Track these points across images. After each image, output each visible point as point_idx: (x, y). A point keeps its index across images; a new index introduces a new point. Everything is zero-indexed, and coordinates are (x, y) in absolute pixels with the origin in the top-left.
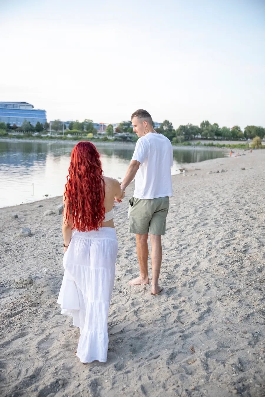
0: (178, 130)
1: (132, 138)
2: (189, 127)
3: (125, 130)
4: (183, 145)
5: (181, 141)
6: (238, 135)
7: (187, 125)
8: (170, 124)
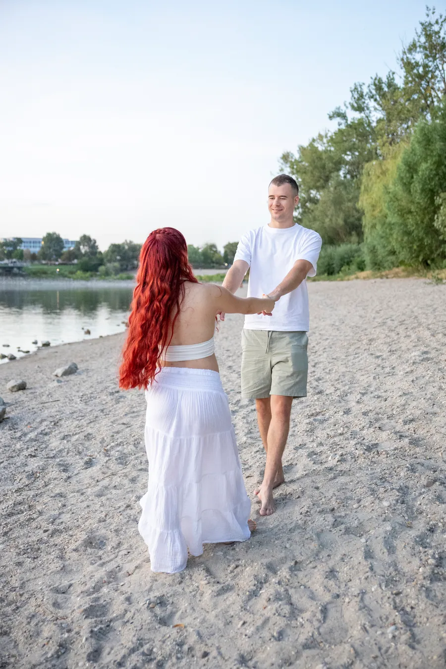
0: (107, 252)
1: (23, 269)
2: (126, 247)
3: (9, 255)
4: (118, 279)
5: (113, 273)
6: (214, 259)
7: (123, 244)
8: (92, 243)
